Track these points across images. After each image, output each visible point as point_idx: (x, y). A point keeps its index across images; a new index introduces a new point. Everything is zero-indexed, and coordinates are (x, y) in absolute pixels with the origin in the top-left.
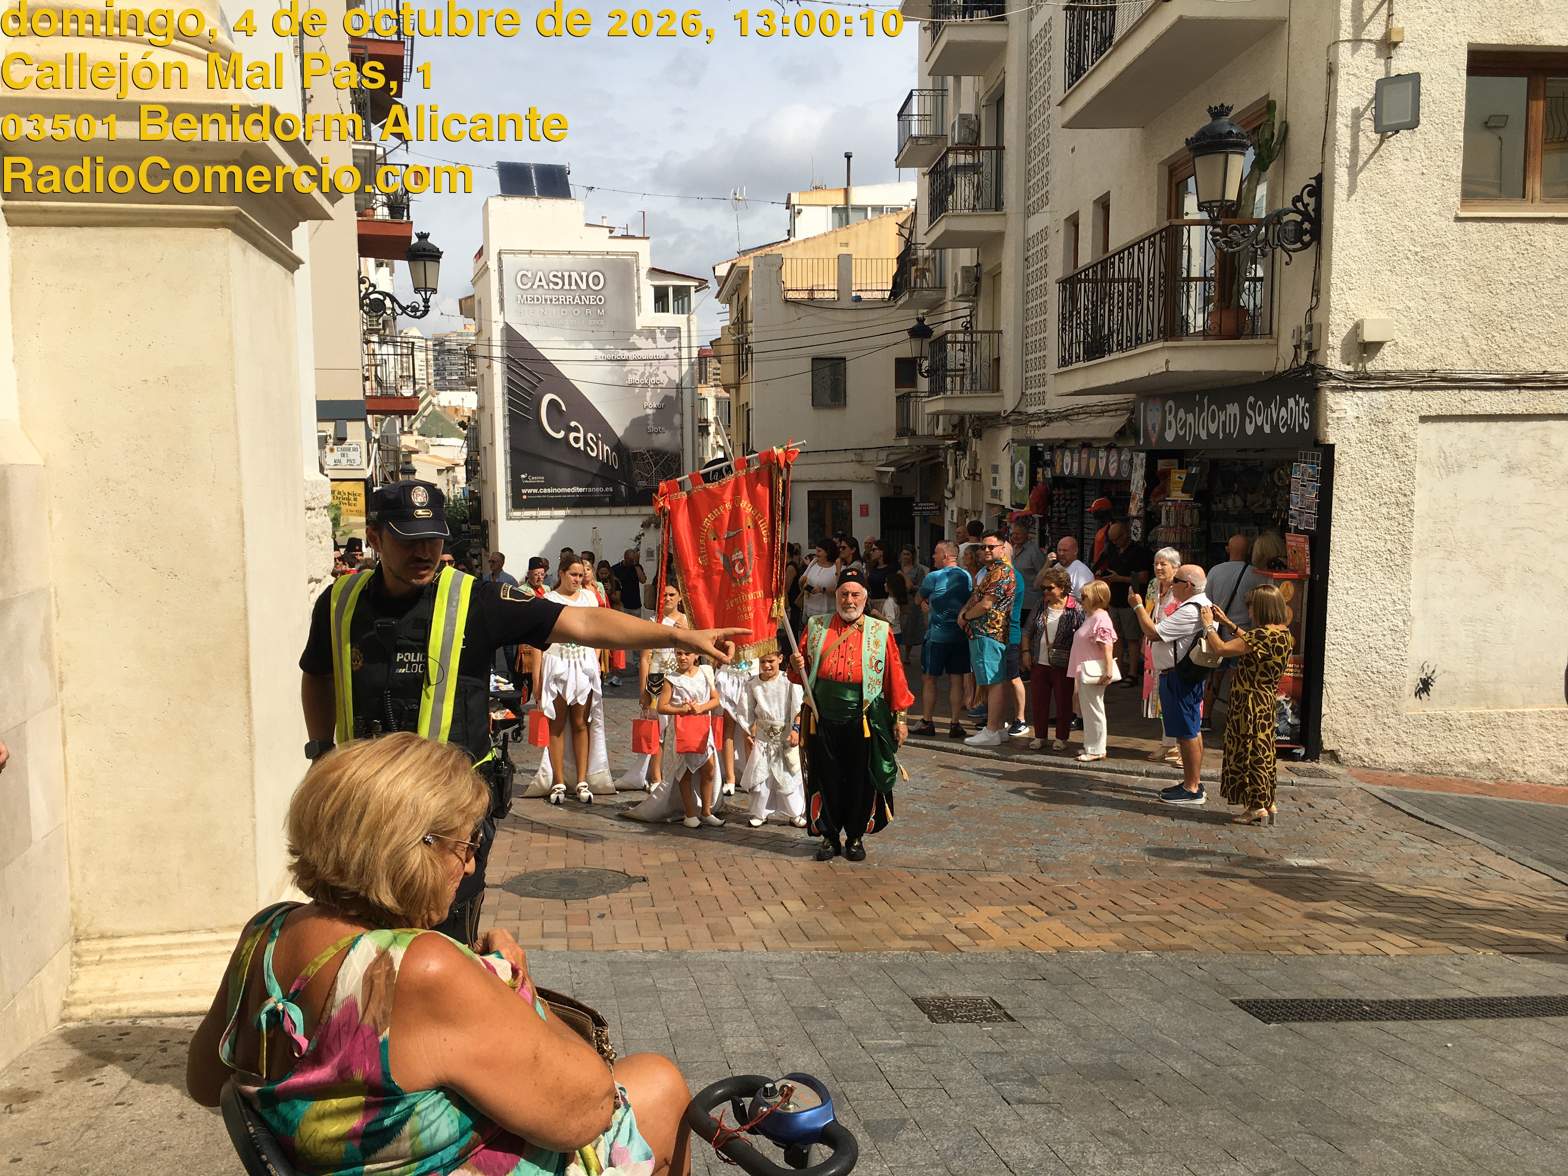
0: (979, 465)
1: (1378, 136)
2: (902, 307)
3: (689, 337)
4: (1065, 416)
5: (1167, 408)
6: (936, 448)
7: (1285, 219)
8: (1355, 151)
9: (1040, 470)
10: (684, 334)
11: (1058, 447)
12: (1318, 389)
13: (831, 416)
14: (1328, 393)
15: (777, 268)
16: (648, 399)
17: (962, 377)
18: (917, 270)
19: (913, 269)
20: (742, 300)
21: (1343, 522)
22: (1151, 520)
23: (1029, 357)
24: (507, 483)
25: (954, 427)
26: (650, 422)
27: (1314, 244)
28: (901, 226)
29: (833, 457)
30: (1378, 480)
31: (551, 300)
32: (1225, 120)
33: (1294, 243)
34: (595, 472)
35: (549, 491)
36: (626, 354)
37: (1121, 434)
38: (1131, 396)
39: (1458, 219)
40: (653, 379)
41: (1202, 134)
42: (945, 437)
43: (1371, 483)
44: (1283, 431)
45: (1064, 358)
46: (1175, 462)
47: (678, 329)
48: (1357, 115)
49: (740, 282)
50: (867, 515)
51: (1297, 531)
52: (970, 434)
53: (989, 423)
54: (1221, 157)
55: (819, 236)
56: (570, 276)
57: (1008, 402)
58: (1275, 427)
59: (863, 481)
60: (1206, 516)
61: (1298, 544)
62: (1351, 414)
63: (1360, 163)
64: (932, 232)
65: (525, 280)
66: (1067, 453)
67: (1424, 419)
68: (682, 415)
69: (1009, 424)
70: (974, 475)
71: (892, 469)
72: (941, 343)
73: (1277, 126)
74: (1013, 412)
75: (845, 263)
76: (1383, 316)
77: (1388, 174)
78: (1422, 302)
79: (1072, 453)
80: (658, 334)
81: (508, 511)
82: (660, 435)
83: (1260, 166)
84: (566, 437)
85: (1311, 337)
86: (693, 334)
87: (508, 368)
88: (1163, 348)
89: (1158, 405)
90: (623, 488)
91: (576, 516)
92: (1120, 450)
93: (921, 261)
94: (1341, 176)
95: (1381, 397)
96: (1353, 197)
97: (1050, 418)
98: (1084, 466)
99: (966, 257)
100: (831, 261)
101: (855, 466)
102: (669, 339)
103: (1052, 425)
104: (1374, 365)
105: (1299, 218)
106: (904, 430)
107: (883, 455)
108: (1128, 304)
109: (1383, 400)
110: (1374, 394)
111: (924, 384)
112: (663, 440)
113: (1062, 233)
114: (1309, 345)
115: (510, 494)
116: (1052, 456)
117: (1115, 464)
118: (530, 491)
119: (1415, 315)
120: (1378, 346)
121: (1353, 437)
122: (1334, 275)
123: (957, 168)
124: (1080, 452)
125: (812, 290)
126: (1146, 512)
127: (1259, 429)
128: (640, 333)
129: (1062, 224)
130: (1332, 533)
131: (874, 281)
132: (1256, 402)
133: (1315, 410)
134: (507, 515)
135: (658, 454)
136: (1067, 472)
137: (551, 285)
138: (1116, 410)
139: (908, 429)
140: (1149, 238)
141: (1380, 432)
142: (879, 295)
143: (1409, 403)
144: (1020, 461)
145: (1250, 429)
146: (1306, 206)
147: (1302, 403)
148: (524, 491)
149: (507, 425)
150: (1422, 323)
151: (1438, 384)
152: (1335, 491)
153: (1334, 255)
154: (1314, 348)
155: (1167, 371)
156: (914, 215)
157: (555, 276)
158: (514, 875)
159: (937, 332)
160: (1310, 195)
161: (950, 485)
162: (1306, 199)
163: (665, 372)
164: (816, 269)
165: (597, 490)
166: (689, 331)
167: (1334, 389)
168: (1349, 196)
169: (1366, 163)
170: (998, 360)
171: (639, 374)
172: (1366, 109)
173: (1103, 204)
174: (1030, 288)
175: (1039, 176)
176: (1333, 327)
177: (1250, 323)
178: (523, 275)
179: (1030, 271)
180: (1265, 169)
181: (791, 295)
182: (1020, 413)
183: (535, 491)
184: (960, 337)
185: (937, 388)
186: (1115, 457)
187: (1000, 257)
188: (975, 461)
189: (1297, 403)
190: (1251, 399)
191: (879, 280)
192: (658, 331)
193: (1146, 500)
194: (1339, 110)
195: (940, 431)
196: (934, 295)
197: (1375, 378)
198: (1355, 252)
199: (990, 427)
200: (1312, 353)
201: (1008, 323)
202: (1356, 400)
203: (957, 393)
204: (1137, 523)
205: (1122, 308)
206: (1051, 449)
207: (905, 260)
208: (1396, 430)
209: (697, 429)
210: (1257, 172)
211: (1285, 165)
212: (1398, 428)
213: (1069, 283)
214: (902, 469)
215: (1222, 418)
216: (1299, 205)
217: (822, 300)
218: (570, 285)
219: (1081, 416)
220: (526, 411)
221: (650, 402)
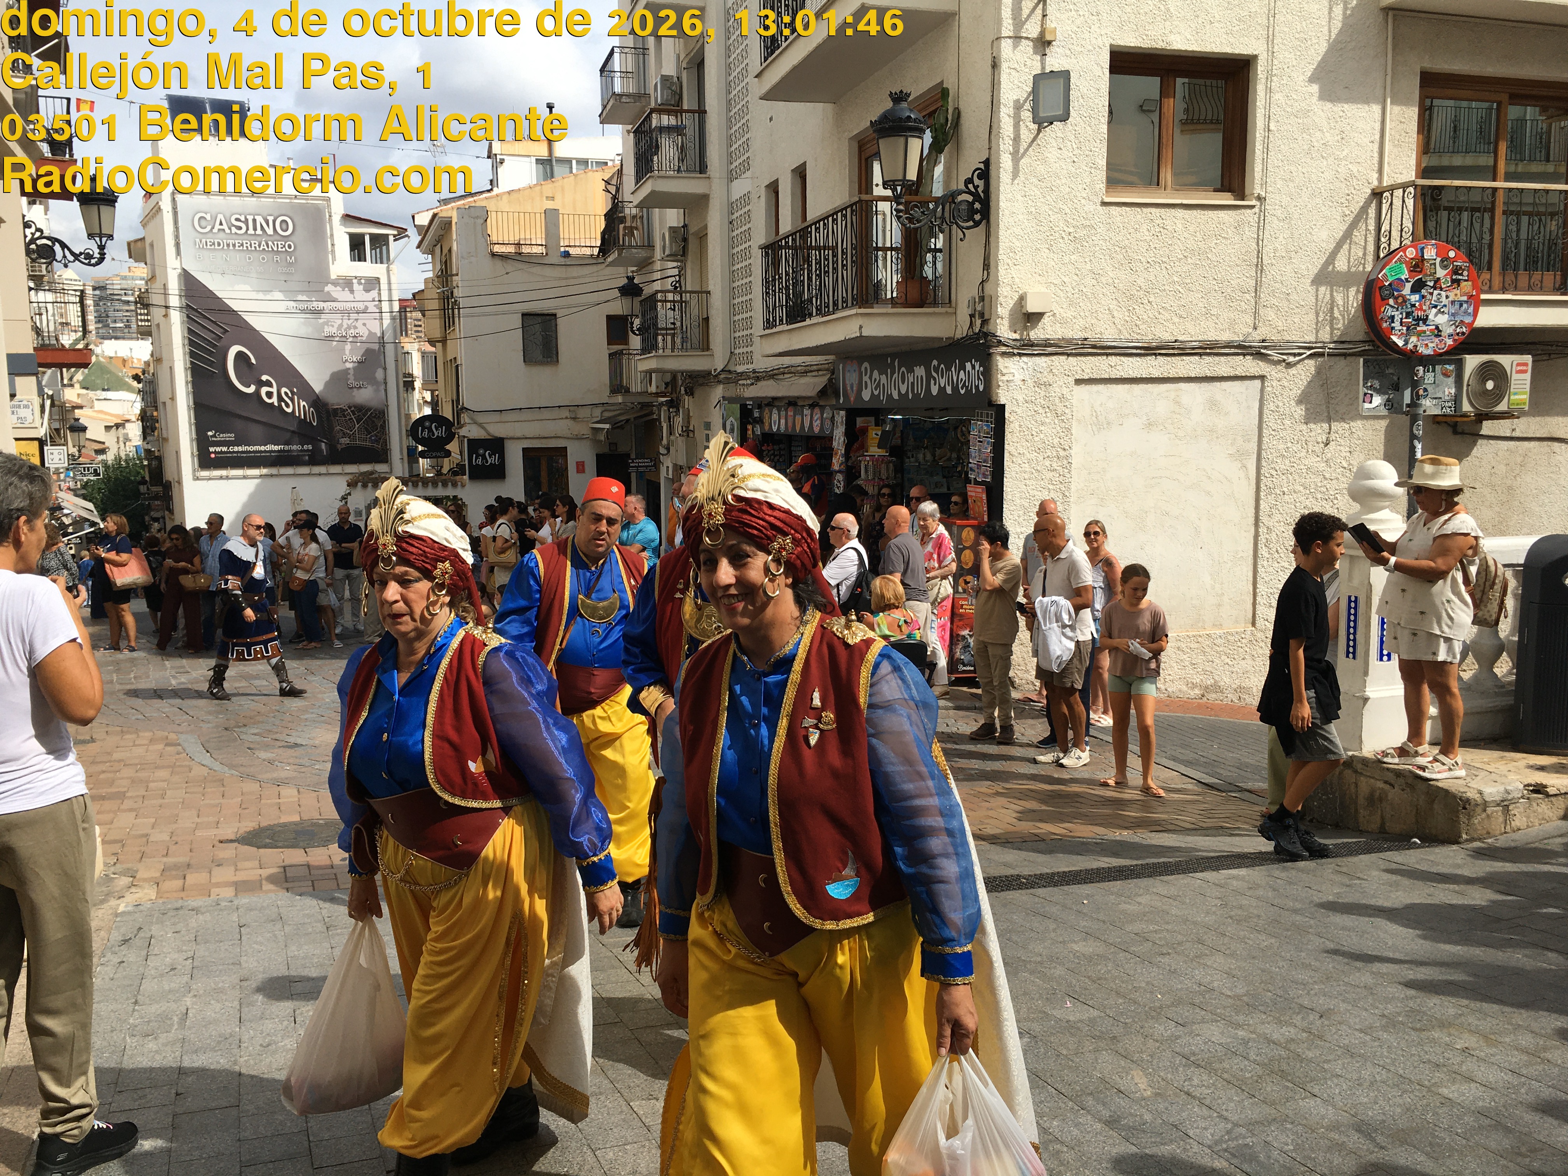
0: (692, 423)
1: (1036, 126)
2: (611, 264)
3: (390, 290)
4: (772, 375)
5: (863, 369)
6: (649, 405)
7: (960, 198)
8: (1017, 139)
9: (750, 427)
10: (384, 286)
11: (768, 405)
12: (990, 355)
13: (543, 373)
14: (999, 358)
15: (482, 221)
16: (347, 352)
17: (673, 336)
18: (625, 228)
19: (621, 226)
20: (445, 251)
21: (1013, 474)
22: (851, 473)
23: (736, 318)
24: (192, 440)
25: (667, 384)
26: (351, 377)
27: (984, 222)
28: (607, 182)
29: (546, 414)
30: (1042, 436)
31: (234, 245)
32: (904, 105)
33: (967, 221)
34: (292, 429)
35: (240, 449)
36: (321, 305)
37: (823, 393)
38: (831, 358)
39: (1104, 204)
40: (352, 331)
41: (885, 117)
42: (657, 395)
43: (1036, 439)
44: (962, 392)
45: (768, 321)
46: (872, 419)
47: (378, 280)
48: (1018, 106)
49: (442, 233)
50: (583, 471)
51: (977, 483)
52: (683, 392)
53: (701, 381)
54: (902, 139)
55: (524, 189)
56: (254, 221)
57: (718, 362)
58: (955, 389)
59: (578, 438)
60: (900, 469)
61: (977, 494)
62: (1018, 377)
63: (1022, 151)
64: (639, 192)
65: (203, 223)
66: (775, 411)
67: (1079, 382)
68: (385, 369)
69: (719, 382)
70: (687, 432)
71: (607, 426)
72: (651, 302)
73: (950, 111)
74: (722, 370)
75: (551, 218)
76: (1043, 290)
77: (1045, 161)
78: (1075, 277)
79: (779, 411)
80: (356, 287)
81: (194, 471)
82: (362, 391)
83: (937, 147)
84: (257, 393)
85: (983, 306)
86: (393, 287)
87: (188, 317)
88: (857, 314)
89: (855, 366)
90: (323, 446)
91: (272, 476)
92: (822, 408)
93: (628, 219)
94: (1005, 162)
95: (1042, 361)
96: (1016, 182)
97: (758, 377)
98: (790, 424)
99: (673, 217)
100: (538, 215)
101: (569, 422)
102: (367, 290)
103: (760, 384)
104: (1037, 334)
105: (970, 198)
106: (618, 387)
107: (597, 412)
108: (825, 272)
109: (1044, 365)
110: (1037, 359)
111: (635, 342)
112: (365, 395)
113: (763, 199)
114: (982, 315)
115: (196, 453)
116: (761, 413)
117: (818, 422)
118: (218, 449)
119: (1069, 289)
120: (1040, 315)
121: (1020, 398)
122: (1001, 252)
123: (661, 129)
124: (786, 410)
125: (519, 244)
126: (847, 467)
127: (942, 390)
128: (335, 283)
129: (763, 190)
130: (1005, 484)
131: (582, 236)
132: (939, 365)
133: (988, 374)
134: (194, 475)
135: (360, 410)
136: (775, 429)
137: (234, 230)
138: (818, 370)
139: (622, 386)
140: (841, 211)
141: (1043, 393)
142: (588, 252)
143: (1066, 367)
144: (731, 419)
145: (935, 390)
146: (976, 187)
147: (977, 368)
148: (212, 449)
149: (190, 379)
150: (1076, 296)
151: (1090, 350)
152: (1006, 446)
153: (1001, 233)
154: (986, 317)
155: (861, 336)
156: (620, 172)
157: (237, 220)
158: (248, 829)
159: (647, 291)
160: (979, 177)
161: (665, 442)
162: (977, 181)
163: (364, 324)
164: (522, 223)
165: (294, 447)
166: (389, 283)
167: (1004, 354)
168: (1013, 180)
169: (1027, 150)
170: (707, 320)
171: (336, 326)
172: (1025, 101)
173: (800, 173)
174: (735, 251)
175: (740, 142)
176: (1001, 299)
177: (932, 293)
178: (201, 218)
179: (735, 234)
180: (941, 151)
181: (497, 249)
182: (730, 372)
183: (225, 449)
184: (670, 297)
185: (649, 347)
186: (819, 415)
187: (705, 218)
188: (688, 418)
189: (973, 367)
190: (935, 362)
191: (588, 236)
192: (355, 281)
193: (847, 455)
194: (1002, 101)
195: (653, 389)
196: (643, 254)
197: (1037, 345)
198: (1018, 230)
199: (701, 385)
200: (985, 322)
201: (716, 283)
202: (1022, 364)
203: (668, 352)
204: (840, 477)
205: (819, 276)
206: (760, 407)
207: (613, 217)
208: (1056, 390)
209: (401, 384)
210: (934, 154)
211: (958, 148)
212: (1057, 390)
213: (772, 250)
214: (617, 426)
215: (911, 380)
216: (970, 186)
217: (530, 255)
218: (255, 229)
219: (786, 376)
220: (211, 363)
221: (351, 356)
